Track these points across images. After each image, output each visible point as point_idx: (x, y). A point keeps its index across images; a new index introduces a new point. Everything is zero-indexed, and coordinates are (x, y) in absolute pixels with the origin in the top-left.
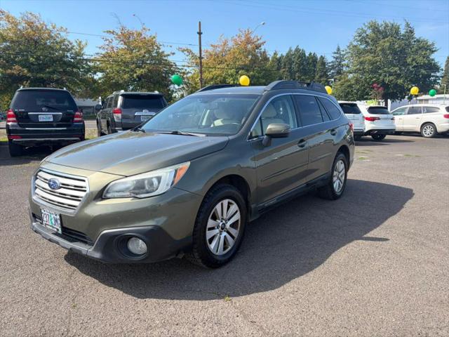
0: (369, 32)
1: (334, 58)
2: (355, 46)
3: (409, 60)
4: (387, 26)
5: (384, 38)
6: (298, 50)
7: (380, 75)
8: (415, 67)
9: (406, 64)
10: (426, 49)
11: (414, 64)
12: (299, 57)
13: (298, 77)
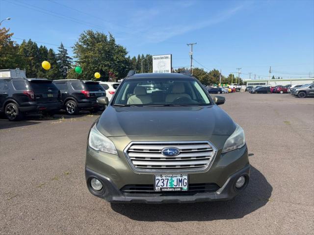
0: (88, 37)
1: (60, 51)
2: (80, 46)
3: (115, 58)
4: (99, 35)
5: (98, 43)
6: (30, 42)
7: (99, 65)
8: (118, 62)
9: (112, 60)
10: (123, 52)
11: (118, 60)
12: (32, 48)
13: (33, 63)
